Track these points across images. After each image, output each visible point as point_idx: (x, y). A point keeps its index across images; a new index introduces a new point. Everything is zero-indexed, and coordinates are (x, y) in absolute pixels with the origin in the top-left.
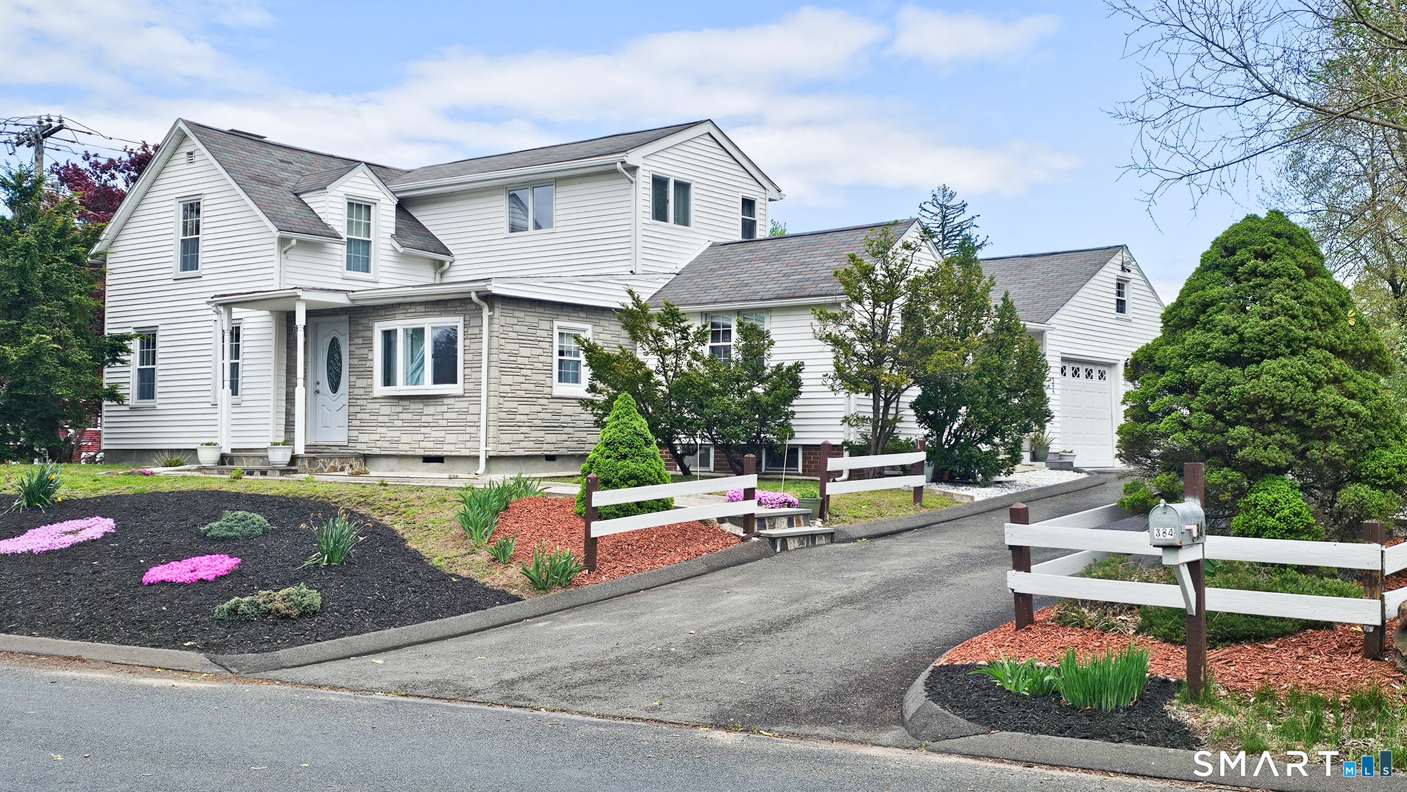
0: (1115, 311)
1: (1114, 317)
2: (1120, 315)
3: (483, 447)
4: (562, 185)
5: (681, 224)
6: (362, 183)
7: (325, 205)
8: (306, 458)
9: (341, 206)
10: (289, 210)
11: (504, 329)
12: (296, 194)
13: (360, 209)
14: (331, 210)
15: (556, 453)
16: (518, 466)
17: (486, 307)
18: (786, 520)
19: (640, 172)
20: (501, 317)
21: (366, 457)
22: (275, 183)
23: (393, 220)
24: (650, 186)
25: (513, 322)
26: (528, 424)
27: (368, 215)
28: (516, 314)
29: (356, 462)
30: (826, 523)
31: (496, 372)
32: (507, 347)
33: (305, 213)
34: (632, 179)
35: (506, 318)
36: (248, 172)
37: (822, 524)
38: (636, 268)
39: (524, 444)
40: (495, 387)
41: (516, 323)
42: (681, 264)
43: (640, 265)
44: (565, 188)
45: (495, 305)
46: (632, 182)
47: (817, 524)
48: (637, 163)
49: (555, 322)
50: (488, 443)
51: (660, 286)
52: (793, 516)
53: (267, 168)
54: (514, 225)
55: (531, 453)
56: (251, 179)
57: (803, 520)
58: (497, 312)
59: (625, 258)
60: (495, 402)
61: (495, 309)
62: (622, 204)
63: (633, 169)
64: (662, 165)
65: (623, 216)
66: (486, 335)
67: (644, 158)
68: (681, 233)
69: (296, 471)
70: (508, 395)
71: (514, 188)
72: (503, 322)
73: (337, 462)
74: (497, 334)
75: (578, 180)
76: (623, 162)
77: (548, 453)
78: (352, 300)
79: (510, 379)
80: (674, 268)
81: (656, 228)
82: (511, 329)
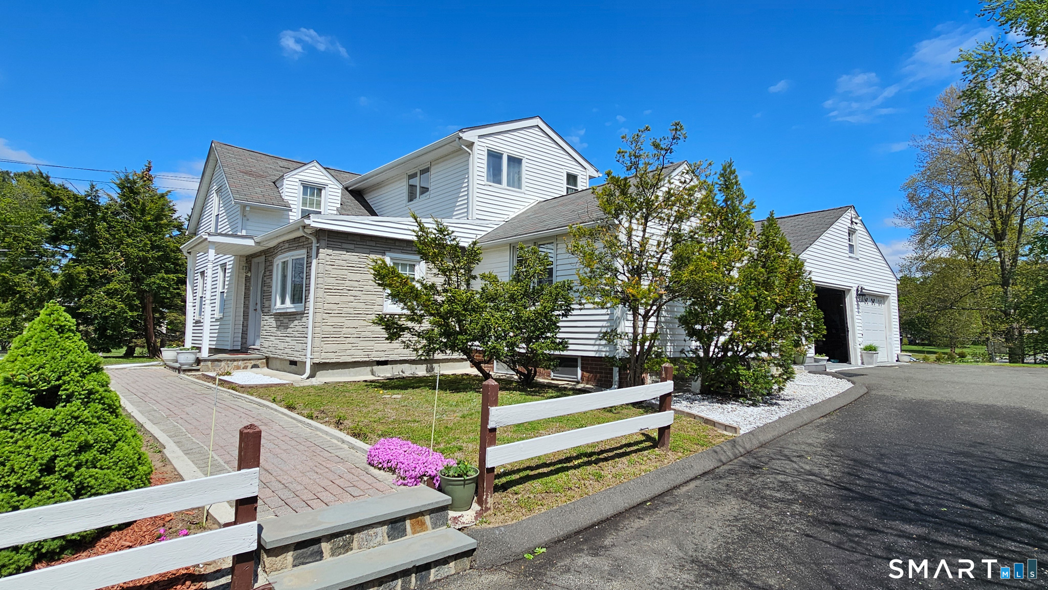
0: (847, 252)
1: (847, 256)
2: (851, 255)
3: (309, 356)
4: (434, 165)
5: (514, 187)
6: (314, 174)
7: (284, 187)
8: (208, 360)
9: (296, 188)
10: (258, 190)
11: (331, 257)
12: (274, 183)
13: (313, 190)
14: (287, 190)
15: (387, 359)
16: (347, 370)
17: (314, 240)
18: (385, 528)
19: (475, 147)
20: (328, 247)
21: (267, 358)
22: (261, 176)
23: (339, 198)
24: (485, 157)
25: (341, 252)
26: (356, 336)
27: (319, 194)
28: (344, 246)
29: (258, 362)
30: (485, 515)
31: (321, 293)
32: (334, 272)
33: (271, 192)
34: (470, 151)
35: (333, 248)
36: (242, 168)
37: (476, 518)
38: (470, 216)
39: (352, 352)
40: (319, 305)
41: (345, 253)
42: (512, 215)
43: (475, 214)
44: (436, 166)
45: (321, 238)
46: (470, 154)
47: (463, 520)
48: (472, 140)
49: (387, 253)
50: (312, 352)
51: (490, 230)
52: (403, 519)
53: (264, 169)
54: (412, 197)
55: (359, 360)
56: (241, 172)
57: (431, 518)
58: (323, 243)
59: (466, 210)
60: (319, 318)
61: (321, 241)
62: (465, 172)
63: (471, 145)
64: (496, 144)
65: (466, 180)
66: (314, 262)
67: (480, 137)
68: (513, 193)
69: (198, 370)
70: (334, 312)
71: (411, 172)
72: (330, 251)
73: (240, 363)
74: (323, 261)
75: (442, 160)
76: (460, 138)
77: (378, 359)
78: (257, 243)
79: (337, 299)
80: (506, 218)
81: (490, 188)
82: (339, 258)
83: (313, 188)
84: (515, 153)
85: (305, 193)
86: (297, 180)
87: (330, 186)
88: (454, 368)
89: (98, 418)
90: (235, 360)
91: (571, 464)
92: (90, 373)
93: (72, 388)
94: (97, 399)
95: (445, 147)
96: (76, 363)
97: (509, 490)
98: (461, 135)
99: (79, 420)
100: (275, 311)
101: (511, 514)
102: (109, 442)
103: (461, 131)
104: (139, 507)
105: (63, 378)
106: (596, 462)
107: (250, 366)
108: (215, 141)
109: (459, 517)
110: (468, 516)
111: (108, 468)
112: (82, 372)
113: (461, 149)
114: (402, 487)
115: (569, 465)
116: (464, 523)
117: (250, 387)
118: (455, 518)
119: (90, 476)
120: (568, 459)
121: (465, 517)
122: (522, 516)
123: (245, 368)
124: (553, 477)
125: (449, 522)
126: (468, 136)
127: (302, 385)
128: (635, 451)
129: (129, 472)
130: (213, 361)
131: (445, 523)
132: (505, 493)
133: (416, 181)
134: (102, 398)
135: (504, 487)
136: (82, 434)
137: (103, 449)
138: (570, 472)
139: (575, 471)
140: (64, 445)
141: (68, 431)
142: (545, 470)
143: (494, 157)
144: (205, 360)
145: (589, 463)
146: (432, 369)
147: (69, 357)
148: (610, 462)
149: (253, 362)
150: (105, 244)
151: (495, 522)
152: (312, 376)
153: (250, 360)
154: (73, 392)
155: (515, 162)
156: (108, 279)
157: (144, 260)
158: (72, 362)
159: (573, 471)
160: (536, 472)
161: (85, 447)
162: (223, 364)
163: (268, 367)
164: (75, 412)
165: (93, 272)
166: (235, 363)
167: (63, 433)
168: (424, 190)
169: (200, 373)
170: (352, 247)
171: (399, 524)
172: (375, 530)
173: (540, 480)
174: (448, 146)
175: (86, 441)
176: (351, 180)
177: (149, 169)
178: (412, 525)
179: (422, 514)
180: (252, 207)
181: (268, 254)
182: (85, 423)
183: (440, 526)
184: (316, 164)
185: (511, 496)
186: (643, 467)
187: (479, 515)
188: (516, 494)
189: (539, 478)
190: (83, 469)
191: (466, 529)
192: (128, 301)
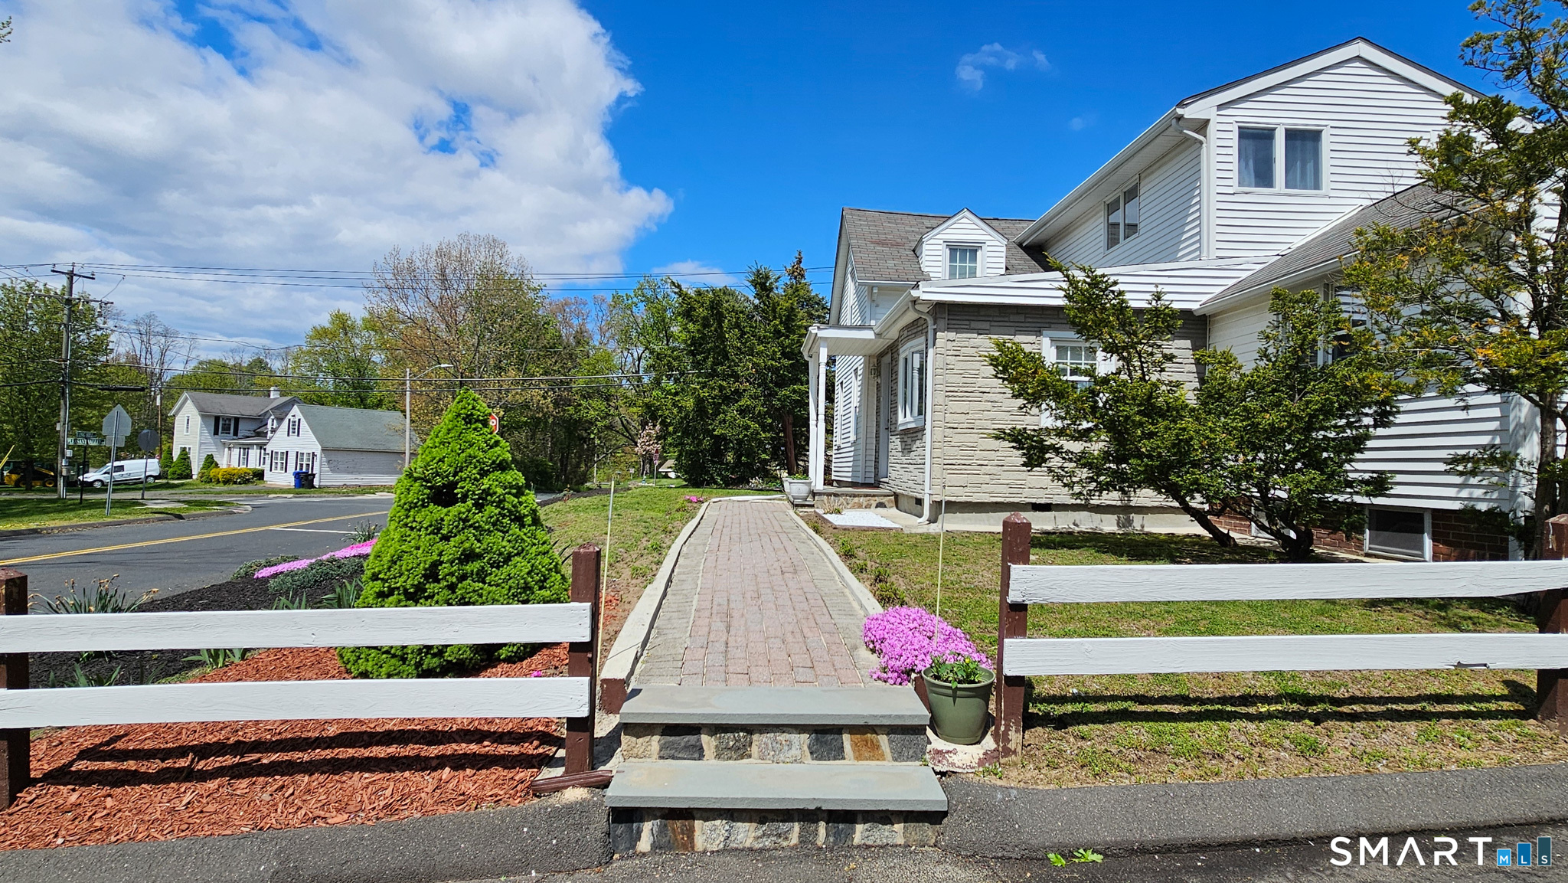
3: (927, 490)
4: (1146, 177)
5: (1305, 188)
6: (965, 228)
7: (923, 254)
8: (824, 494)
9: (940, 253)
10: (891, 263)
11: (954, 344)
12: (914, 251)
13: (963, 253)
14: (928, 258)
15: (1049, 501)
16: (984, 515)
17: (930, 321)
18: (805, 737)
19: (1212, 128)
20: (949, 329)
21: (896, 495)
22: (898, 244)
23: (1003, 260)
24: (1235, 143)
25: (969, 335)
26: (996, 463)
27: (974, 259)
28: (974, 325)
29: (885, 500)
30: (1002, 761)
31: (940, 398)
32: (959, 366)
33: (907, 265)
34: (1201, 138)
35: (958, 330)
36: (875, 238)
37: (981, 763)
38: (1204, 254)
39: (990, 488)
40: (939, 416)
41: (975, 335)
42: (1298, 242)
43: (1212, 248)
44: (1147, 180)
45: (938, 315)
46: (1201, 143)
47: (954, 759)
48: (1203, 116)
49: (1044, 332)
50: (931, 485)
51: (1244, 275)
52: (838, 730)
53: (903, 234)
54: (1112, 241)
55: (1002, 500)
56: (872, 243)
57: (891, 742)
58: (942, 323)
59: (1198, 245)
60: (939, 434)
61: (938, 321)
62: (1196, 175)
63: (1202, 126)
64: (1255, 115)
65: (1197, 192)
66: (931, 351)
67: (1220, 107)
68: (1304, 198)
69: (812, 506)
70: (961, 425)
71: (1109, 200)
72: (952, 335)
73: (862, 499)
74: (943, 351)
75: (1158, 165)
76: (1180, 118)
77: (1034, 501)
78: (878, 335)
79: (963, 407)
80: (1283, 249)
81: (1246, 198)
82: (966, 344)
83: (964, 251)
84: (1301, 122)
85: (952, 259)
86: (941, 242)
87: (988, 243)
88: (1178, 525)
89: (494, 524)
90: (855, 496)
91: (1252, 710)
92: (493, 471)
93: (468, 486)
94: (494, 502)
95: (1158, 141)
96: (475, 458)
97: (1070, 729)
98: (1180, 111)
99: (468, 524)
100: (901, 428)
101: (1053, 772)
102: (501, 554)
103: (1181, 105)
104: (454, 628)
105: (460, 474)
106: (1317, 719)
107: (874, 505)
108: (846, 207)
109: (948, 752)
110: (966, 756)
111: (497, 585)
112: (482, 469)
113: (1188, 138)
114: (880, 683)
115: (1243, 710)
116: (953, 764)
117: (845, 529)
118: (938, 752)
119: (474, 591)
120: (1246, 700)
121: (960, 755)
122: (1072, 780)
123: (868, 506)
124: (1183, 726)
125: (928, 756)
126: (1193, 111)
127: (920, 531)
128: (1454, 716)
129: (521, 593)
130: (829, 495)
131: (919, 755)
132: (1061, 733)
133: (1117, 217)
134: (501, 502)
135: (1062, 723)
136: (468, 539)
137: (494, 562)
138: (1235, 725)
139: (1251, 727)
140: (451, 550)
141: (455, 536)
142: (1176, 709)
143: (1255, 140)
144: (820, 494)
145: (1297, 717)
146: (1130, 522)
147: (470, 451)
148: (1362, 725)
149: (878, 500)
150: (737, 354)
151: (1015, 777)
152: (933, 520)
153: (874, 496)
154: (468, 491)
155: (1303, 142)
156: (738, 394)
157: (775, 370)
158: (470, 456)
159: (1244, 723)
160: (1150, 708)
161: (469, 556)
162: (841, 499)
163: (897, 508)
164: (464, 513)
165: (725, 388)
166: (856, 500)
167: (451, 537)
168: (1132, 228)
169: (812, 510)
170: (986, 325)
171: (830, 737)
172: (786, 736)
173: (1147, 725)
174: (1161, 137)
175: (472, 551)
176: (1023, 230)
177: (800, 262)
178: (855, 745)
179: (873, 729)
180: (881, 288)
181: (893, 349)
182: (475, 528)
183: (908, 759)
184: (967, 214)
185: (1072, 739)
186: (1462, 754)
187: (989, 757)
188: (1083, 738)
189: (1147, 721)
190: (469, 581)
191: (953, 777)
192: (758, 418)
